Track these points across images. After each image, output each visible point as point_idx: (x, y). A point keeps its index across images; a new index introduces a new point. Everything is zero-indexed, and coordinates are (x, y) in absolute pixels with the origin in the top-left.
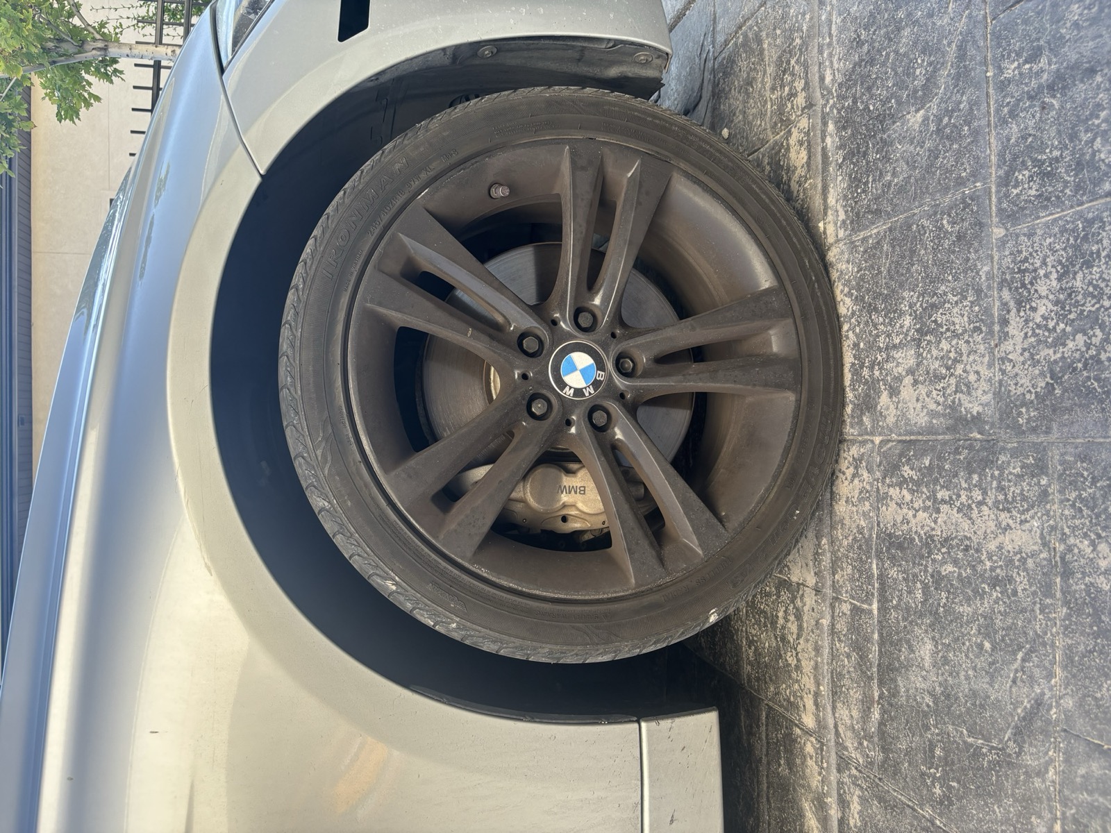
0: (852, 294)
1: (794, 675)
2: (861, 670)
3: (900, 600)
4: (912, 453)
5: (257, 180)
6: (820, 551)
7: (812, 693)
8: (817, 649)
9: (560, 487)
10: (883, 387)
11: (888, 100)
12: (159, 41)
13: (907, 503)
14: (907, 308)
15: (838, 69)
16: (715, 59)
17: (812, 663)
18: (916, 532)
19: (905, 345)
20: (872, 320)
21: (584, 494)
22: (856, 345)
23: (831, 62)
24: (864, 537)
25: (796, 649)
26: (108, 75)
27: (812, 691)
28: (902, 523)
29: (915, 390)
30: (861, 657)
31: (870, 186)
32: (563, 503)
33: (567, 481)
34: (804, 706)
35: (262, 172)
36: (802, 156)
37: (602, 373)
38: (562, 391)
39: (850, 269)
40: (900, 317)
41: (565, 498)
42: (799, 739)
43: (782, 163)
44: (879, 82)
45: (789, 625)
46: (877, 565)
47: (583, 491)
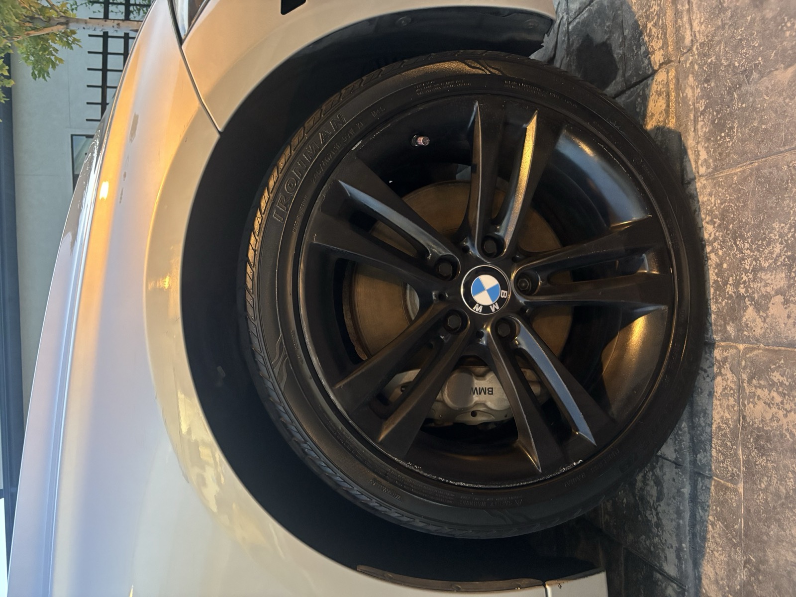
0: (715, 223)
1: (655, 530)
2: (727, 538)
3: (769, 485)
4: (782, 361)
5: (216, 137)
6: (680, 432)
7: (674, 548)
8: (679, 513)
9: (472, 388)
10: (748, 303)
11: (755, 58)
12: (106, 17)
13: (777, 404)
14: (777, 237)
15: (699, 32)
16: (569, 24)
17: (674, 523)
18: (787, 430)
19: (775, 269)
20: (737, 246)
21: (492, 394)
22: (719, 266)
23: (691, 25)
24: (729, 427)
25: (656, 509)
26: (69, 43)
27: (674, 546)
28: (772, 420)
29: (786, 308)
30: (726, 526)
31: (735, 130)
32: (475, 402)
33: (478, 384)
34: (666, 557)
35: (220, 129)
36: (660, 104)
37: (505, 292)
38: (472, 308)
39: (713, 201)
40: (769, 244)
41: (476, 398)
42: (659, 583)
43: (638, 110)
44: (744, 43)
45: (648, 488)
46: (743, 451)
47: (490, 391)
